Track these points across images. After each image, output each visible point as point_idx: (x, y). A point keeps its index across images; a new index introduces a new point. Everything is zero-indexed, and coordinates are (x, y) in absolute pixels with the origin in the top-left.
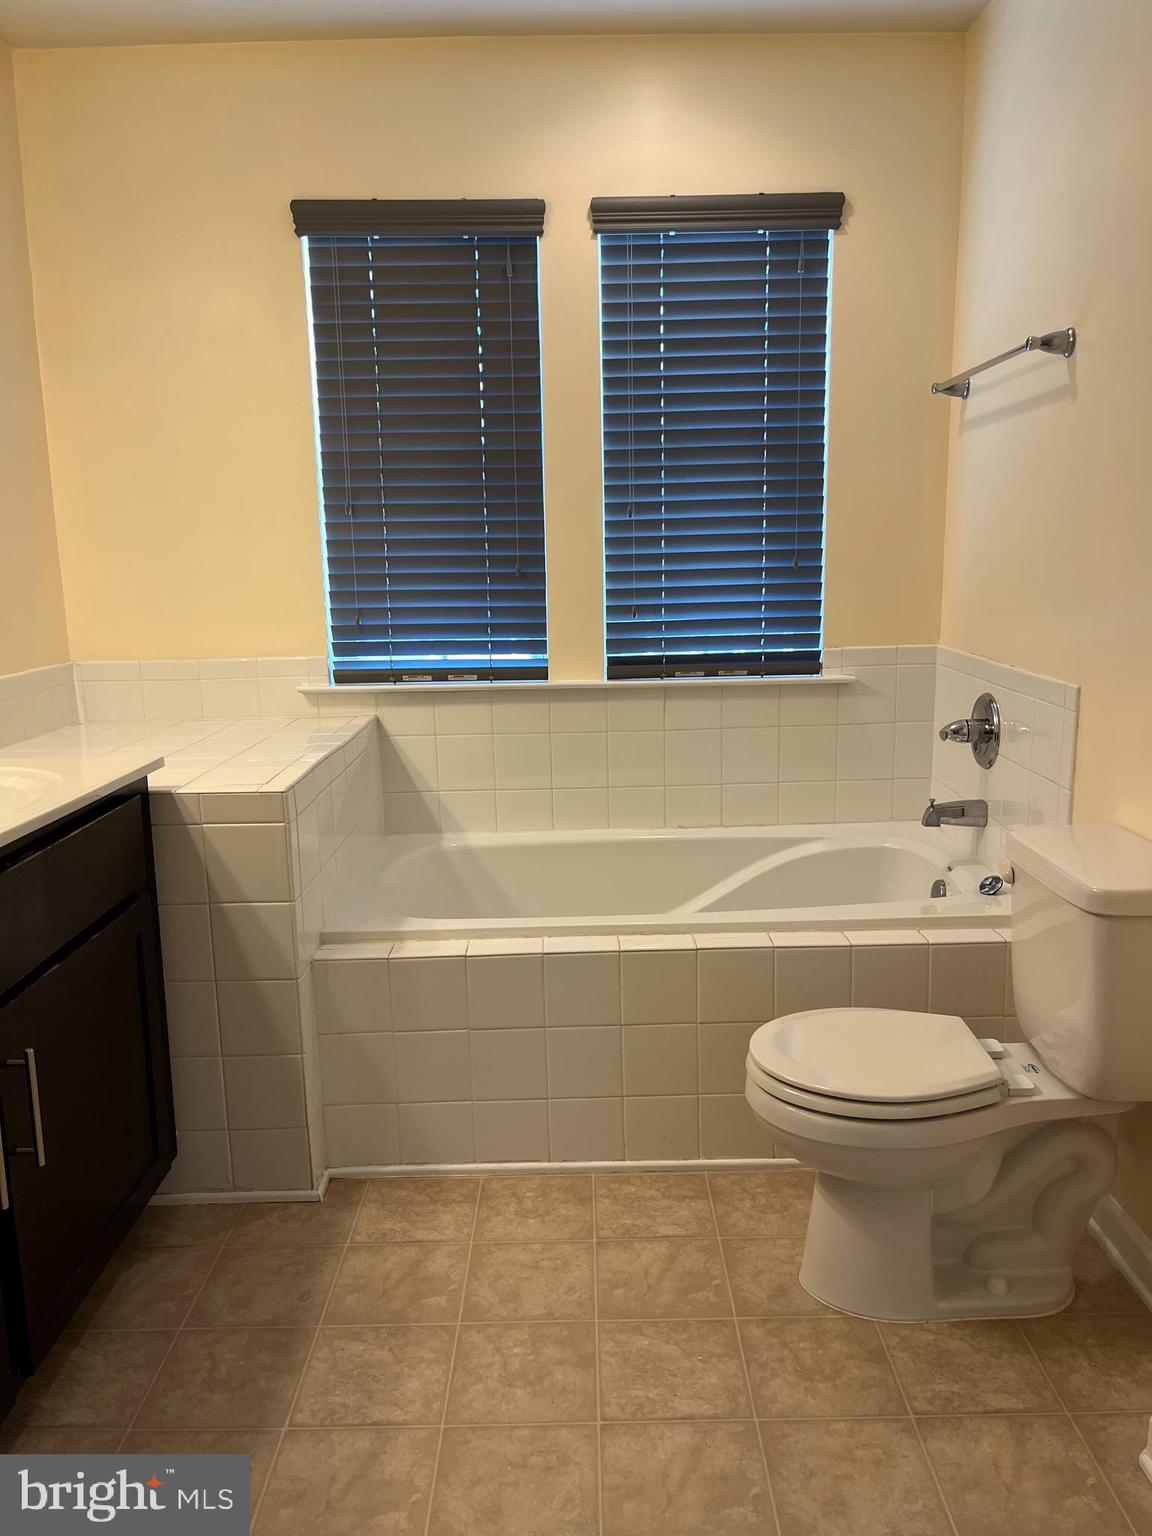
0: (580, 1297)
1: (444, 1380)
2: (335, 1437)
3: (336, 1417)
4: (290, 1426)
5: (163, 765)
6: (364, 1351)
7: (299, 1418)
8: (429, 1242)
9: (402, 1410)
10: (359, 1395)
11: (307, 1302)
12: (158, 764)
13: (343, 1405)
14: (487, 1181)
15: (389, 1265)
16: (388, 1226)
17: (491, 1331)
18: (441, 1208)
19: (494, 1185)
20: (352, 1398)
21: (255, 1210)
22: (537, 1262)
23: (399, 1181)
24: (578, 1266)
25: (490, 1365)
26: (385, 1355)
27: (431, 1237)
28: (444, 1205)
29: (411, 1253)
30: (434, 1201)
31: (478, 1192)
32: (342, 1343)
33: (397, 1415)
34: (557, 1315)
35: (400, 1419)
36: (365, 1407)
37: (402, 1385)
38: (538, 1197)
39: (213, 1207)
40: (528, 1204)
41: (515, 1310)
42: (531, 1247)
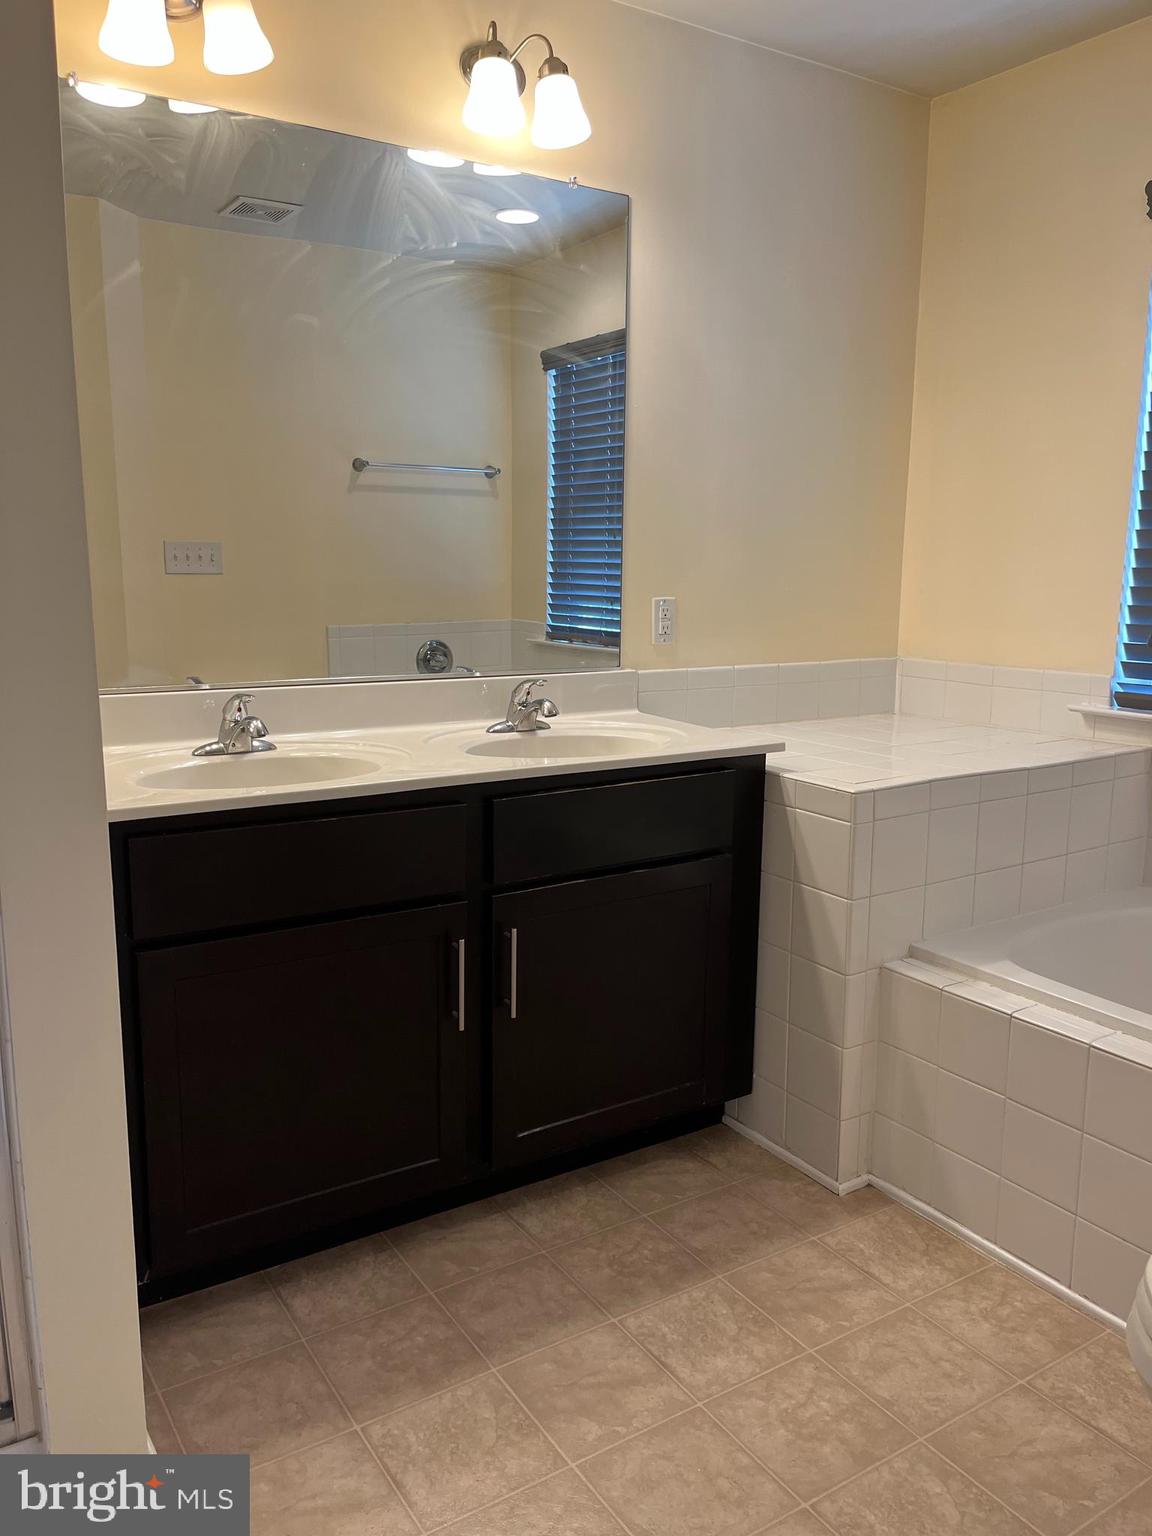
0: (936, 1412)
1: (744, 1378)
2: (632, 1350)
3: (651, 1339)
4: (619, 1321)
5: (784, 750)
6: (723, 1314)
7: (631, 1322)
8: (876, 1279)
9: (691, 1371)
10: (681, 1339)
11: (734, 1256)
12: (780, 747)
13: (664, 1336)
14: (996, 1269)
15: (822, 1273)
16: (861, 1246)
17: (827, 1376)
18: (924, 1262)
19: (998, 1277)
20: (675, 1337)
21: (787, 1171)
22: (941, 1359)
23: (916, 1219)
24: (973, 1389)
25: (790, 1397)
26: (732, 1328)
27: (882, 1278)
28: (929, 1262)
29: (848, 1276)
30: (925, 1253)
31: (976, 1272)
32: (717, 1297)
33: (684, 1372)
34: (895, 1408)
35: (682, 1375)
36: (674, 1349)
37: (715, 1356)
38: (1023, 1312)
39: (766, 1153)
40: (1005, 1312)
41: (867, 1378)
42: (954, 1343)
